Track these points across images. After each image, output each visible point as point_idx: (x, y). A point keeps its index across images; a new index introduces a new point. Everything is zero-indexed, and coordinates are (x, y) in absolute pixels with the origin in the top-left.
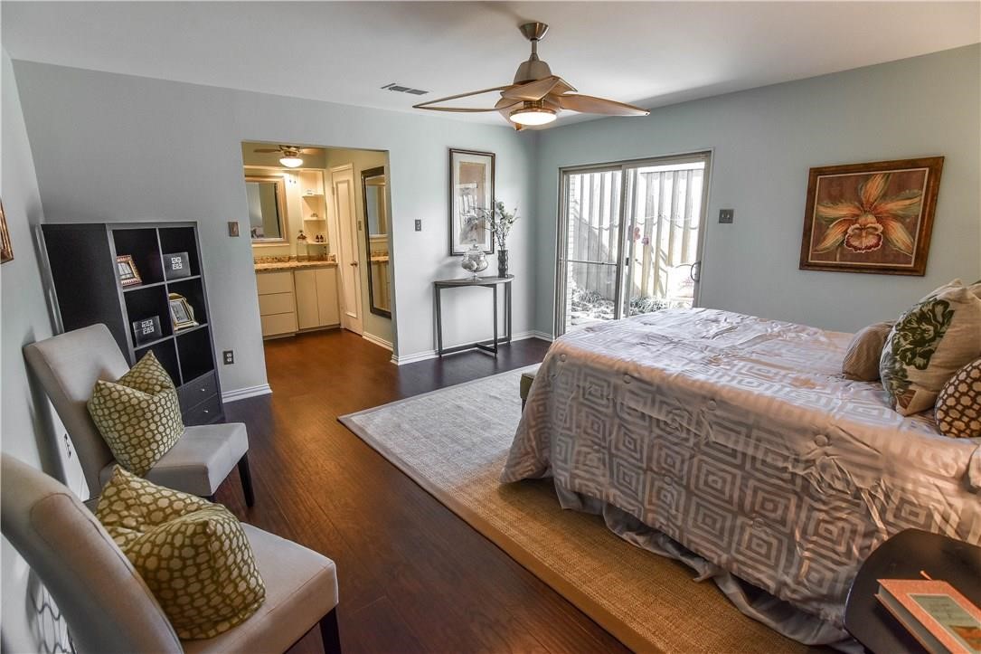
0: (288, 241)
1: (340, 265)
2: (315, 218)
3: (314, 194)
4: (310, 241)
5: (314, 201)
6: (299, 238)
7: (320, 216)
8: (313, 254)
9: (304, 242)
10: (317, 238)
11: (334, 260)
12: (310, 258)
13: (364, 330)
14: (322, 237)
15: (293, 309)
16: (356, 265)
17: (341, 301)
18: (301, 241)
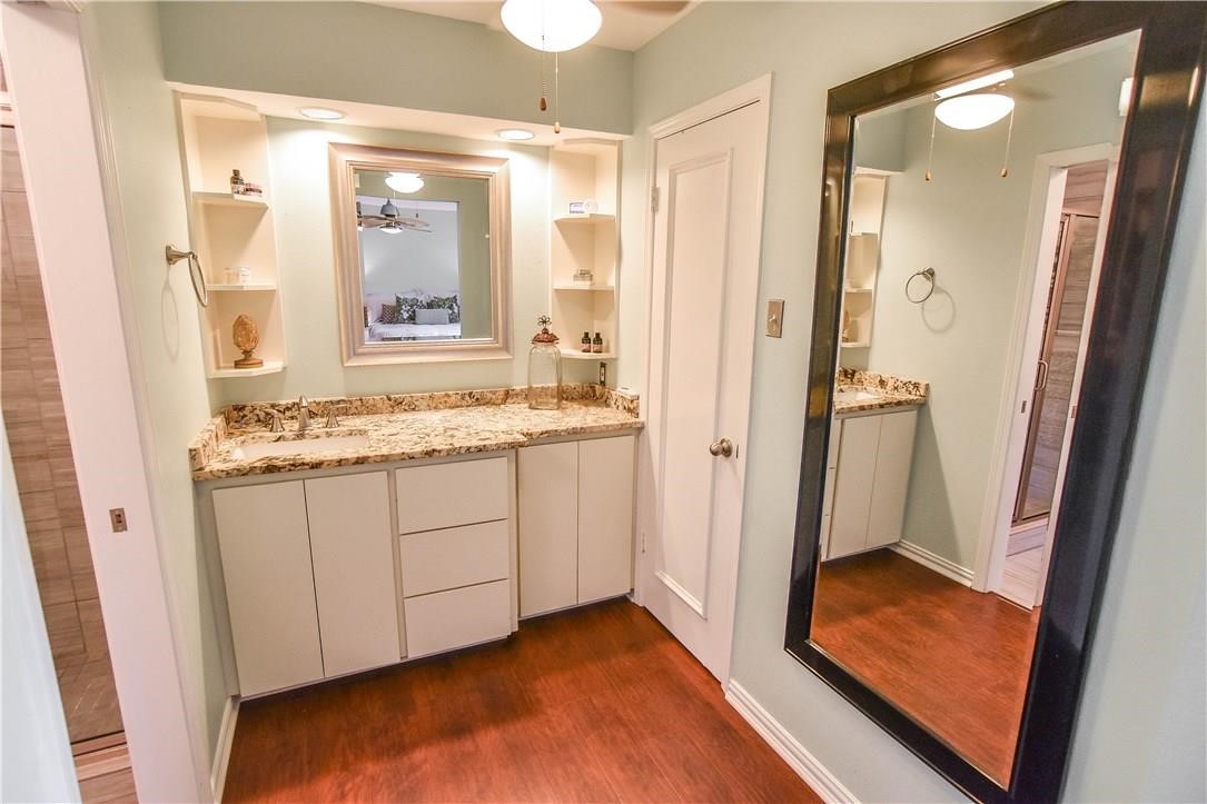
0: (506, 348)
1: (653, 432)
2: (584, 285)
3: (587, 212)
4: (568, 348)
5: (587, 235)
6: (537, 340)
7: (597, 278)
8: (571, 382)
9: (551, 350)
10: (586, 339)
11: (632, 411)
12: (563, 396)
13: (732, 674)
14: (598, 339)
15: (505, 568)
16: (727, 452)
17: (641, 530)
18: (541, 348)
